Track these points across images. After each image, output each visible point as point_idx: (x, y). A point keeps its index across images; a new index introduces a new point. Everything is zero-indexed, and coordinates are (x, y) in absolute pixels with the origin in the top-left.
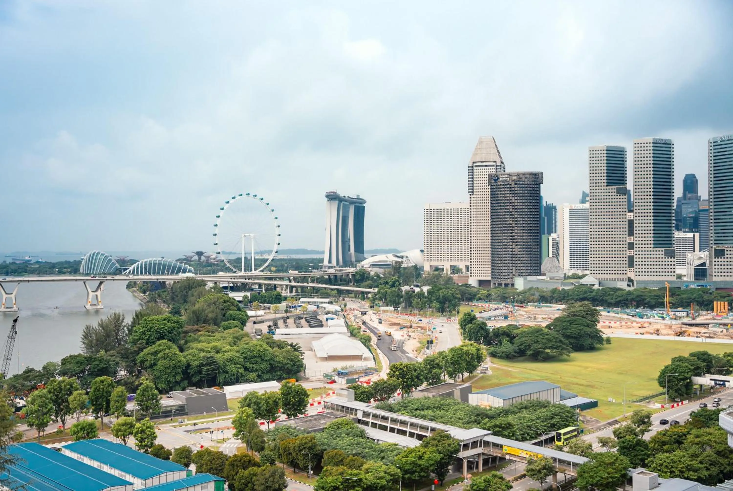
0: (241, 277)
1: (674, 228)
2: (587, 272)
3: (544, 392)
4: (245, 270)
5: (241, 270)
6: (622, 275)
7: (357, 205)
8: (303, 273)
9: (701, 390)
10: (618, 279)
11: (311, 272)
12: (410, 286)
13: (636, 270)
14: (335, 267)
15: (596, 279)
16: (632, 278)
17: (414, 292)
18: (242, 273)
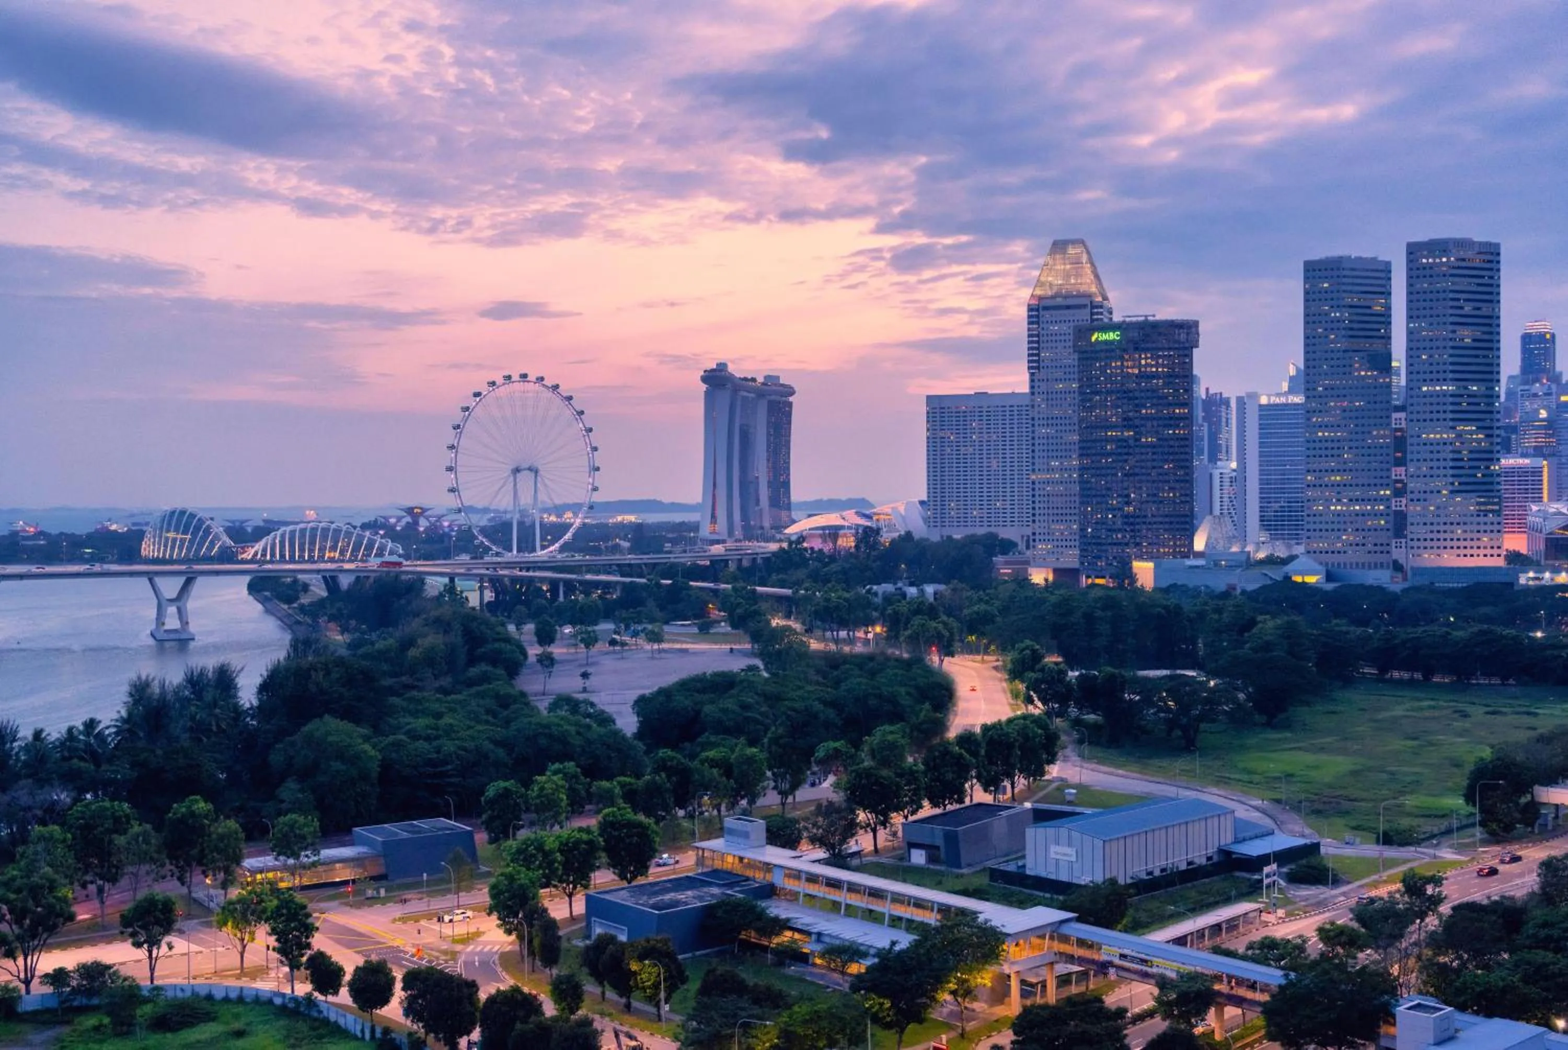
0: (509, 565)
1: (1498, 448)
2: (1299, 549)
3: (1197, 825)
4: (519, 551)
5: (511, 550)
6: (1378, 555)
7: (773, 397)
8: (651, 556)
9: (1557, 817)
10: (1370, 564)
11: (670, 552)
12: (895, 584)
13: (1410, 543)
14: (724, 542)
15: (1321, 564)
16: (1402, 561)
17: (904, 595)
18: (513, 555)
